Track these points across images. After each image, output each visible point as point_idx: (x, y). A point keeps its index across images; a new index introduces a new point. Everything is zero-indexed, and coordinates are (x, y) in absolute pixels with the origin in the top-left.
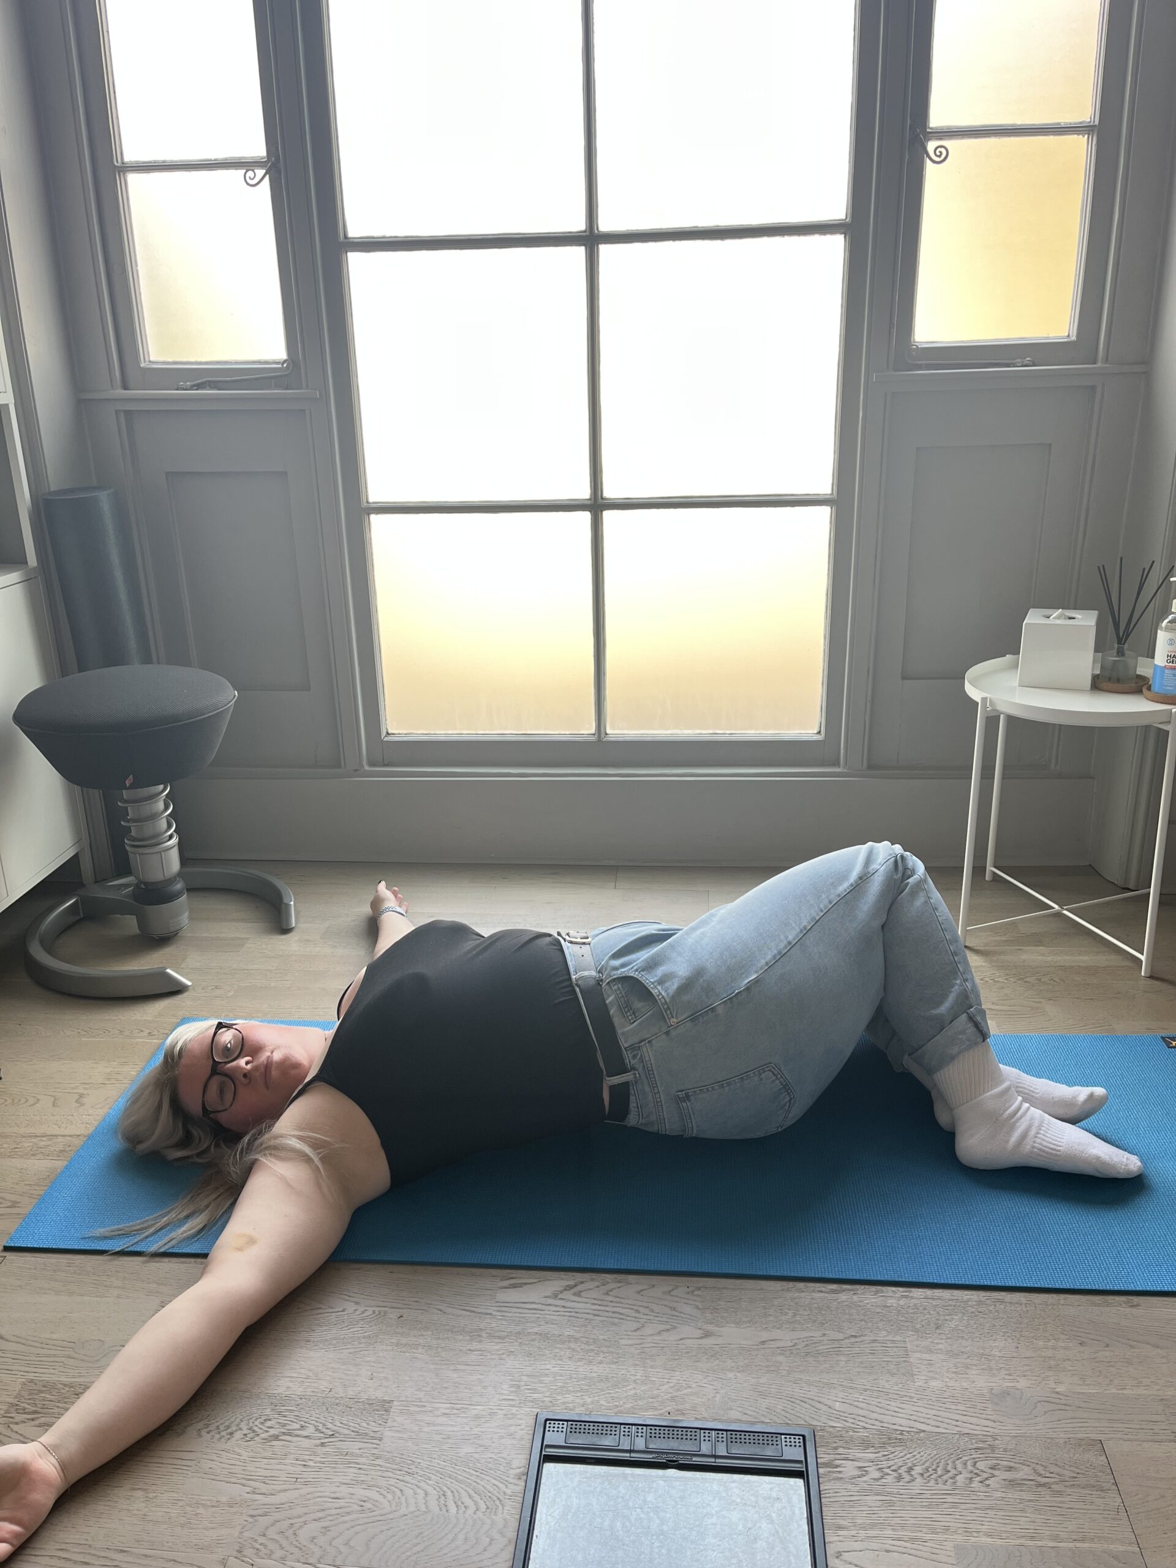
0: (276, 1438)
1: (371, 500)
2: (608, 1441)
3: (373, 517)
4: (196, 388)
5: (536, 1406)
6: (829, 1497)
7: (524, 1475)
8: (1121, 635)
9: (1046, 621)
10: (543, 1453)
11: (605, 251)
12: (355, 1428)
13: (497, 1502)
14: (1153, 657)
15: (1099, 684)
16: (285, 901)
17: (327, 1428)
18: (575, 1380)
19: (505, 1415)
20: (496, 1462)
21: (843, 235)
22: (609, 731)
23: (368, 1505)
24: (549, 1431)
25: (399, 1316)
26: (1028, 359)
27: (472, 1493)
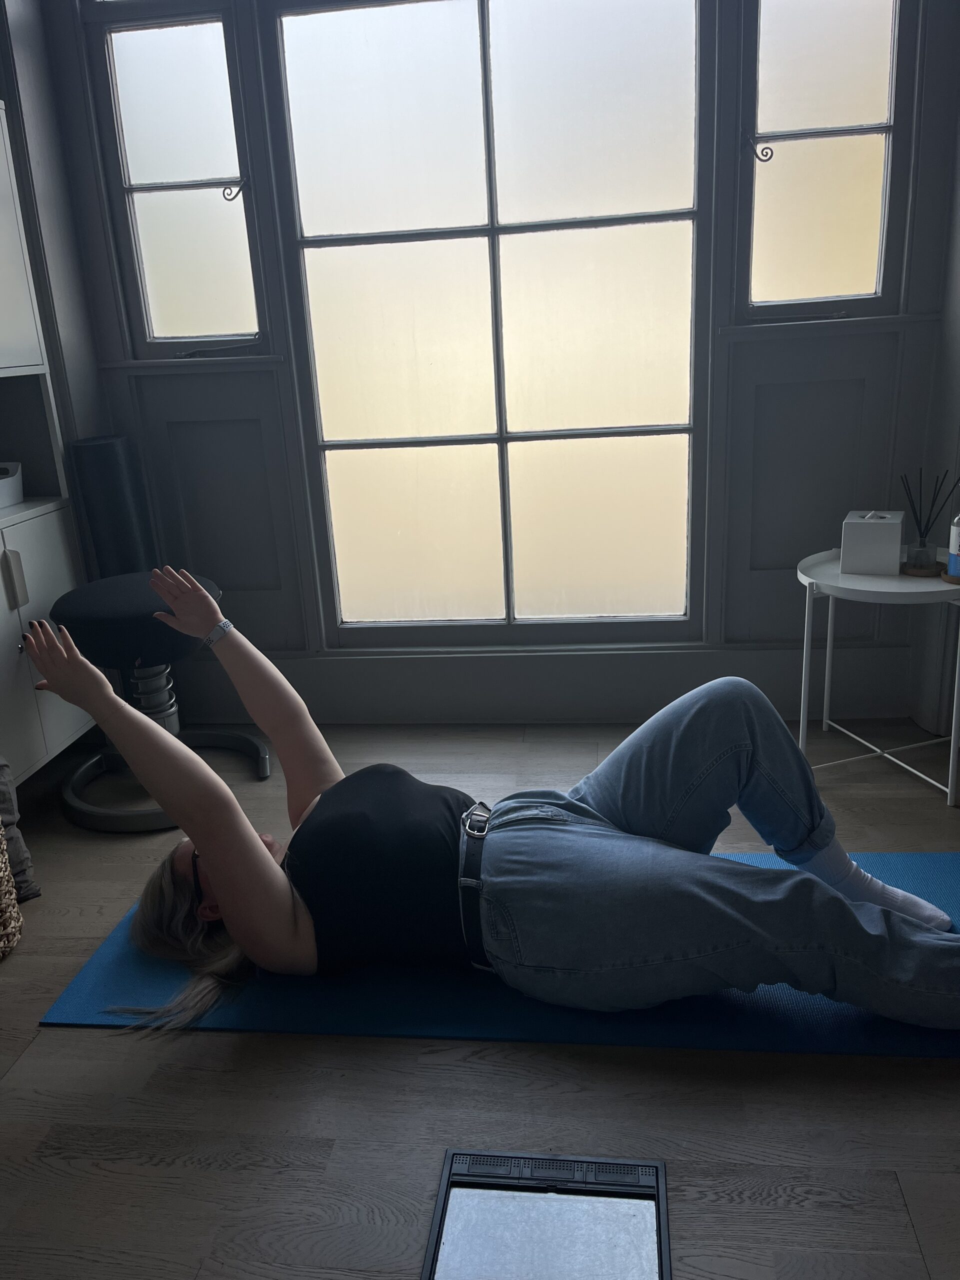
0: (244, 1167)
1: (325, 440)
2: (501, 1171)
3: (327, 452)
4: (189, 357)
5: (446, 1144)
6: (675, 1215)
7: (435, 1196)
8: (923, 531)
9: (862, 521)
10: (451, 1180)
11: (504, 240)
12: (305, 1160)
13: (414, 1216)
14: (948, 547)
15: (907, 570)
16: (262, 755)
17: (284, 1161)
18: (477, 1124)
19: (422, 1151)
20: (414, 1186)
21: (692, 220)
22: (516, 617)
23: (312, 1219)
24: (456, 1163)
25: (341, 1075)
26: (844, 312)
27: (395, 1210)
